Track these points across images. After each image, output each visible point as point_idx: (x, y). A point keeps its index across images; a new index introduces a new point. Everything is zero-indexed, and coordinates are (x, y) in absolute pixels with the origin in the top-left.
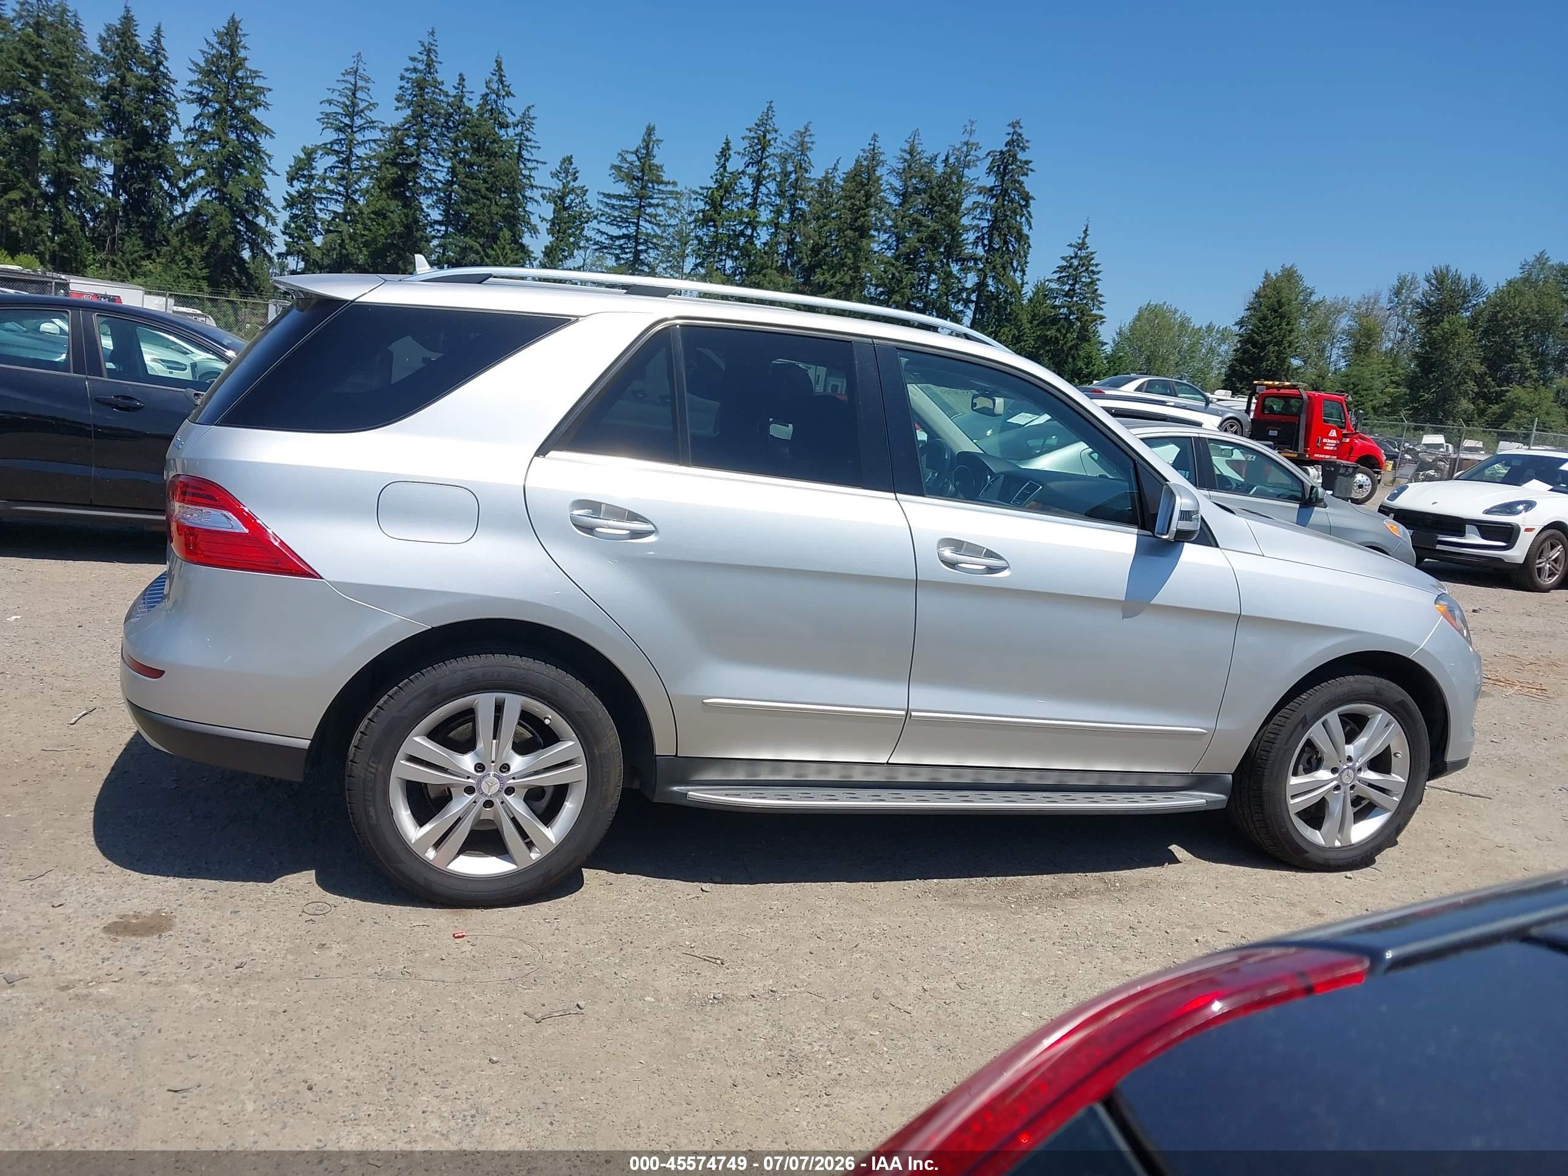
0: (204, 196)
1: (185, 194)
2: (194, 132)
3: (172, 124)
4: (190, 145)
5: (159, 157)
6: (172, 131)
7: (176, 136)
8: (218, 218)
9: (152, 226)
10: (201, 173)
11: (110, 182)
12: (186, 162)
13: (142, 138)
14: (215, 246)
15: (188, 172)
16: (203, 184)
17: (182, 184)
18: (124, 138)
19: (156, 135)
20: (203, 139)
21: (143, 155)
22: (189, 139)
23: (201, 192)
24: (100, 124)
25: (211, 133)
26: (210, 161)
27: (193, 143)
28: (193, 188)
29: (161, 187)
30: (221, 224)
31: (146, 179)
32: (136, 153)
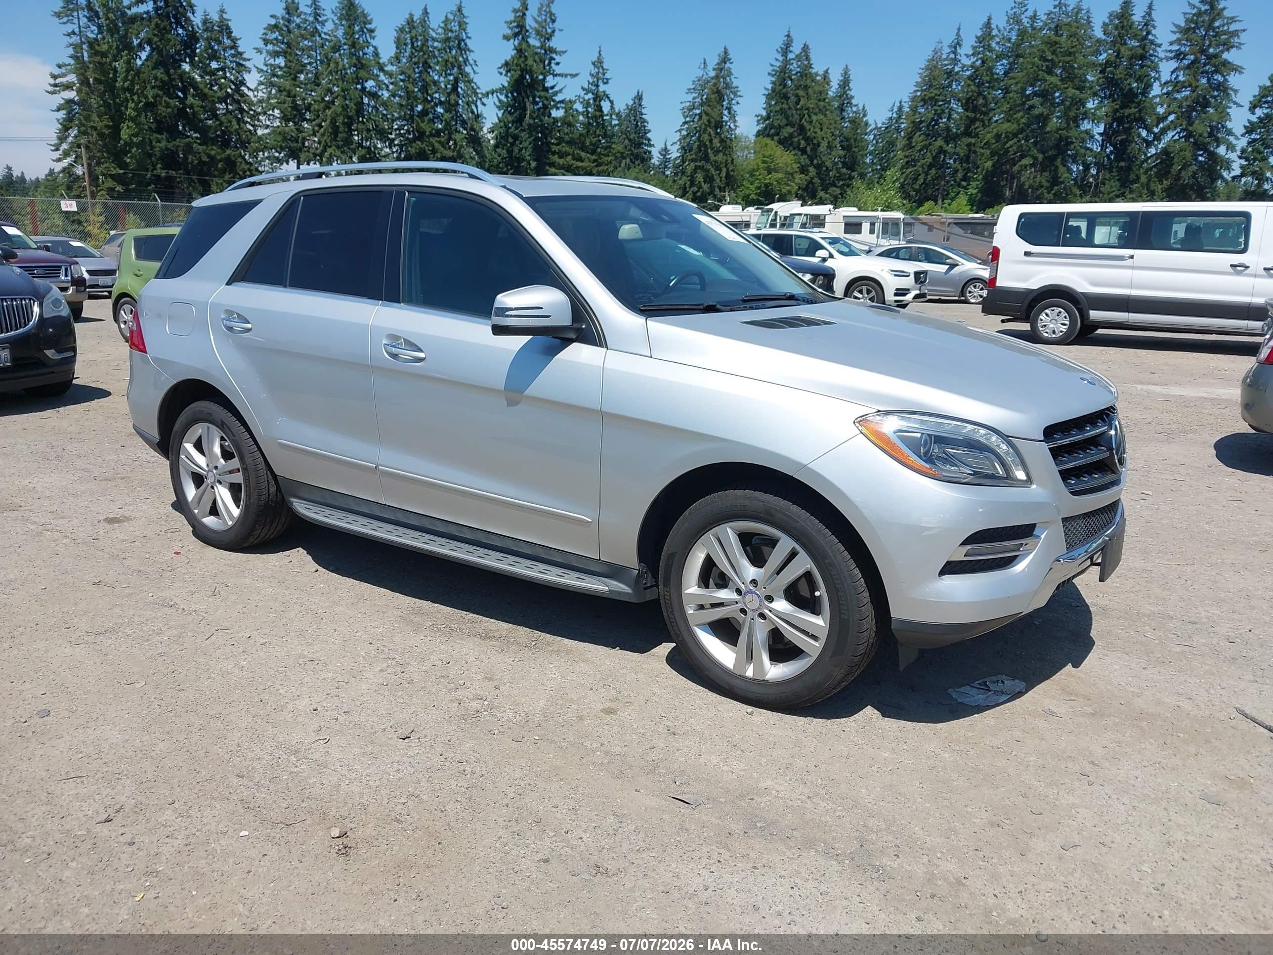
0: (1173, 136)
1: (1158, 138)
2: (1169, 84)
3: (1155, 81)
4: (1165, 96)
5: (1140, 111)
6: (1154, 88)
7: (1156, 90)
8: (1182, 153)
9: (1129, 169)
10: (1172, 117)
11: (1100, 139)
12: (1161, 110)
13: (1129, 98)
14: (1178, 177)
15: (1162, 119)
16: (1172, 126)
17: (1156, 130)
18: (1113, 101)
19: (1140, 93)
20: (1177, 88)
21: (1127, 111)
22: (1165, 91)
23: (1170, 134)
24: (1095, 94)
25: (1184, 82)
26: (1180, 107)
27: (1168, 93)
28: (1164, 131)
29: (1139, 135)
30: (1184, 158)
31: (1128, 131)
32: (1122, 111)
